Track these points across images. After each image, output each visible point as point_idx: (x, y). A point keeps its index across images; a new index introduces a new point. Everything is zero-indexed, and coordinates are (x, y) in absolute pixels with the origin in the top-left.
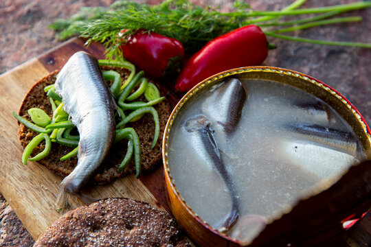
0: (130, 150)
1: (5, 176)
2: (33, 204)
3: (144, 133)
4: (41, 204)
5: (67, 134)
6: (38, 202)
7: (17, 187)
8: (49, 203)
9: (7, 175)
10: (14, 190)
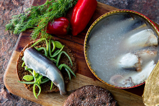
0: (68, 71)
1: (41, 101)
2: (57, 104)
3: (65, 61)
4: (59, 103)
5: (43, 79)
6: (58, 103)
7: (47, 102)
8: (61, 101)
9: (41, 100)
10: (47, 104)
